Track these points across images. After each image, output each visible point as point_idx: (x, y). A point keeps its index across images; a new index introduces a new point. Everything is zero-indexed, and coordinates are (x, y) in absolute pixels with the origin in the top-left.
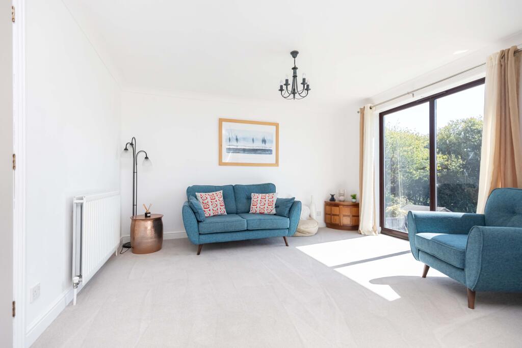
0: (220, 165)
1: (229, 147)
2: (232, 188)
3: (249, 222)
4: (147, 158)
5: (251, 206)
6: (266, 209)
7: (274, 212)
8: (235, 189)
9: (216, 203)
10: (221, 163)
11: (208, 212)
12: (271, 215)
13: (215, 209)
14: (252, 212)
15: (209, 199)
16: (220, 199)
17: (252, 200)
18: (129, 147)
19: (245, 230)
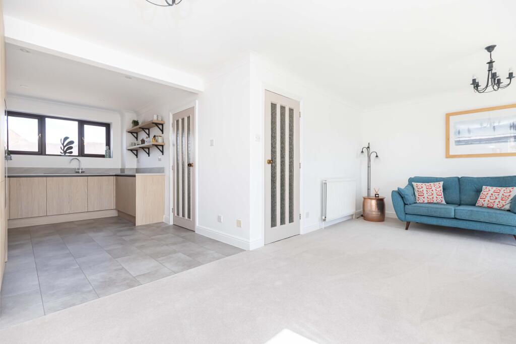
0: (447, 158)
1: (458, 139)
2: (457, 179)
3: (456, 211)
4: (377, 156)
5: (479, 199)
6: (497, 203)
7: (507, 207)
8: (460, 181)
9: (433, 192)
10: (448, 156)
11: (422, 199)
12: (502, 210)
13: (431, 197)
14: (479, 204)
15: (424, 189)
16: (438, 189)
17: (481, 193)
18: (365, 150)
19: (453, 218)
